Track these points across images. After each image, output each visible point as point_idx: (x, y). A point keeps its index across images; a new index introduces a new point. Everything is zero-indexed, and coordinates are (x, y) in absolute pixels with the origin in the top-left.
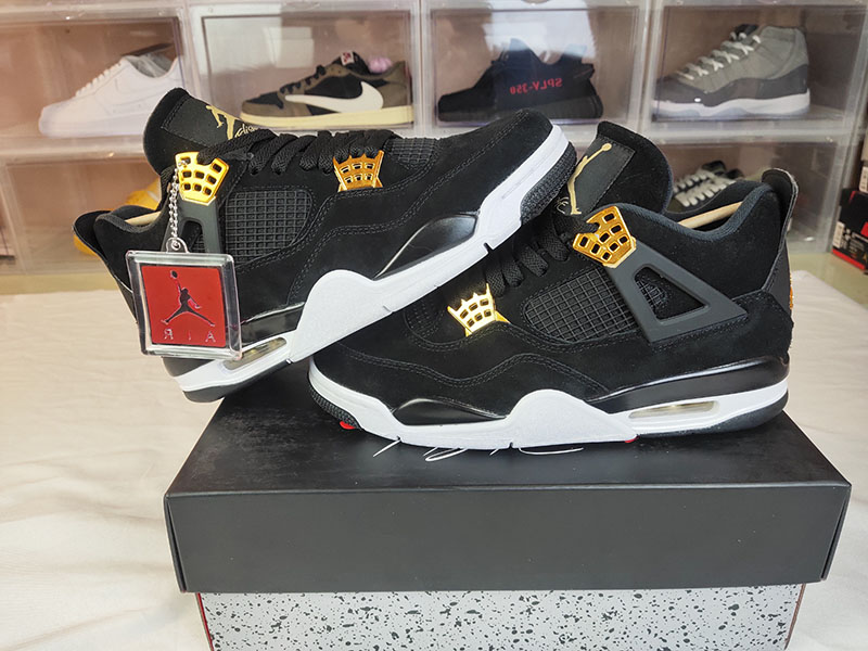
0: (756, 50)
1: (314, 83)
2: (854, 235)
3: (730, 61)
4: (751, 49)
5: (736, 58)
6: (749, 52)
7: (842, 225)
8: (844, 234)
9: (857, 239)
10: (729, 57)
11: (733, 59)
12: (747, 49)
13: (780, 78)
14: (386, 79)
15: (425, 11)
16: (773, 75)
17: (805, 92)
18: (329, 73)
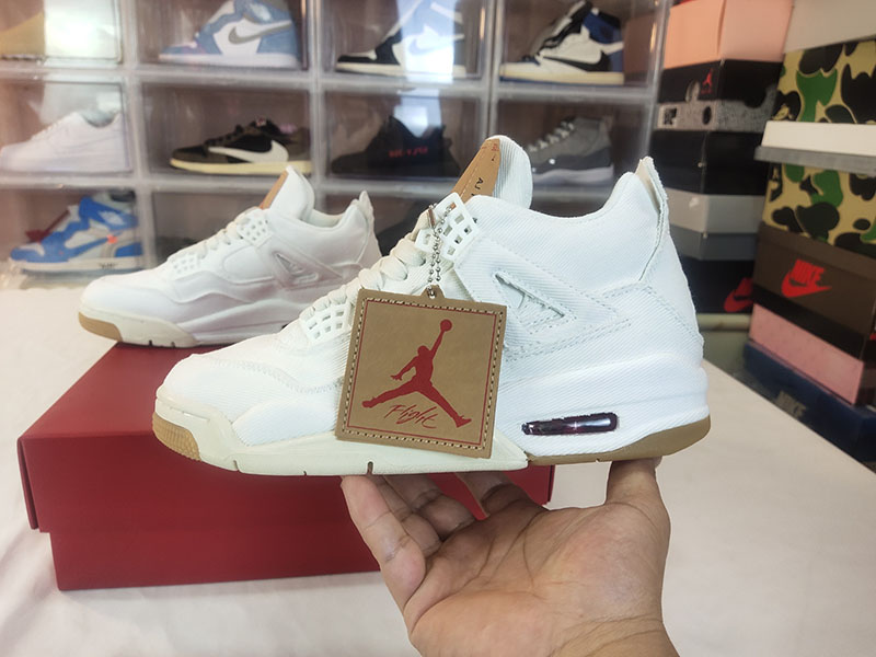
0: (571, 134)
1: (233, 139)
3: (552, 141)
4: (567, 132)
5: (557, 139)
6: (566, 136)
10: (553, 139)
11: (555, 142)
12: (564, 134)
13: (590, 155)
14: (292, 139)
15: (321, 90)
17: (609, 166)
18: (246, 132)
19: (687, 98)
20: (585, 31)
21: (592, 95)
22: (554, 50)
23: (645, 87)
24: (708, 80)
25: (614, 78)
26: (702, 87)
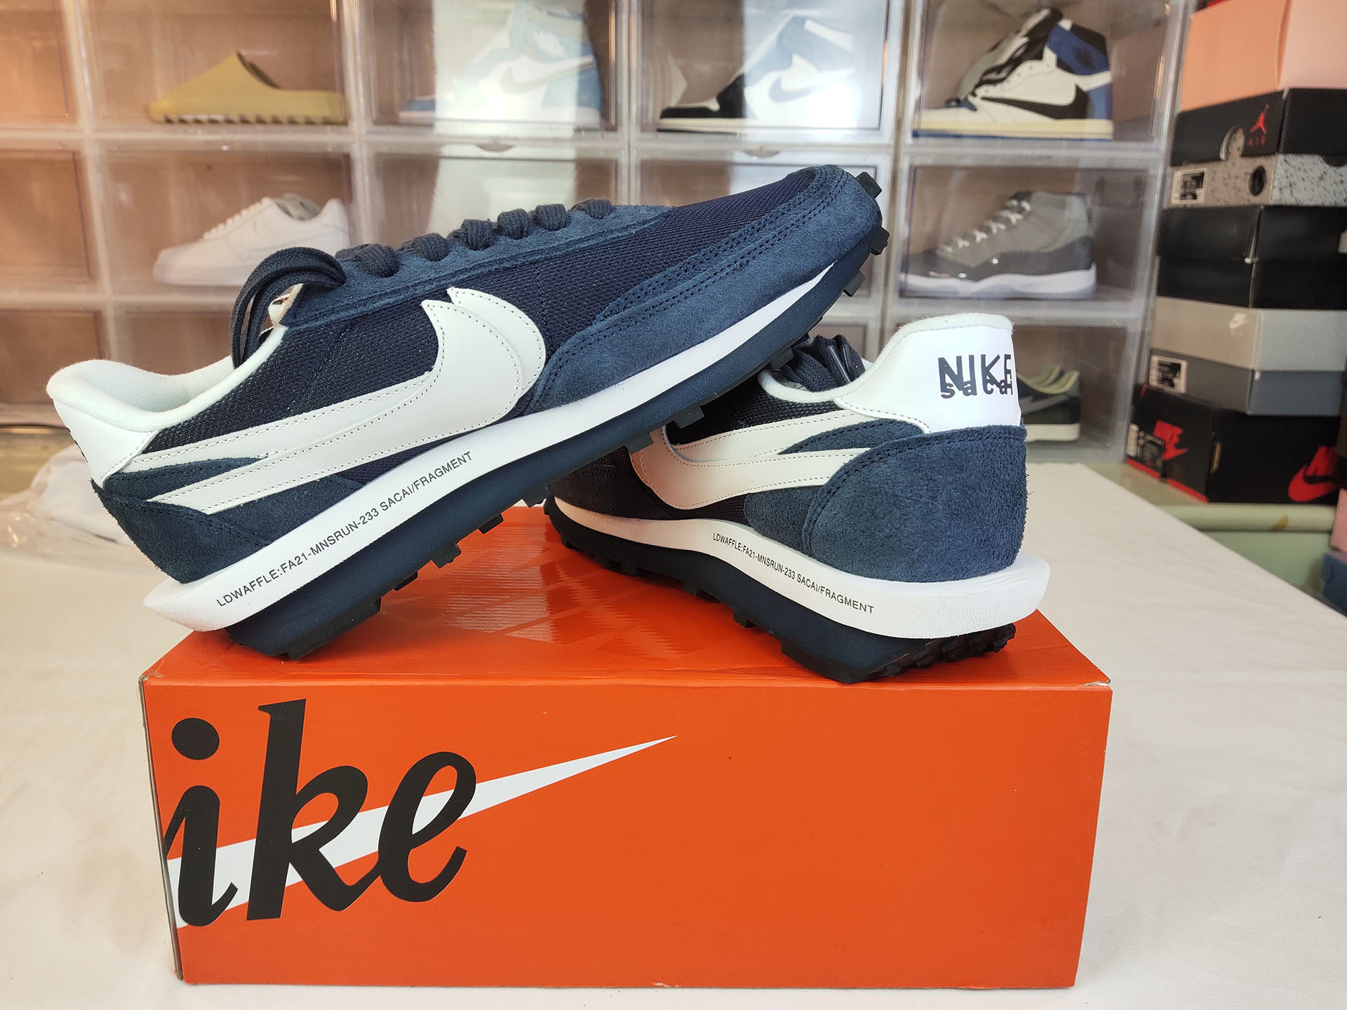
0: (1025, 219)
2: (1149, 438)
3: (995, 230)
4: (1019, 217)
5: (1002, 227)
6: (1018, 220)
7: (1134, 428)
8: (1138, 438)
9: (1151, 442)
10: (995, 227)
11: (999, 229)
12: (1014, 217)
13: (1055, 252)
15: (635, 160)
16: (1046, 247)
17: (1088, 268)
19: (1223, 156)
20: (1050, 56)
21: (1061, 155)
22: (999, 86)
23: (1149, 139)
24: (1260, 124)
25: (1096, 127)
26: (1248, 136)
